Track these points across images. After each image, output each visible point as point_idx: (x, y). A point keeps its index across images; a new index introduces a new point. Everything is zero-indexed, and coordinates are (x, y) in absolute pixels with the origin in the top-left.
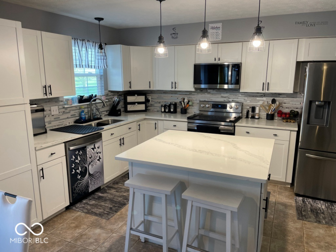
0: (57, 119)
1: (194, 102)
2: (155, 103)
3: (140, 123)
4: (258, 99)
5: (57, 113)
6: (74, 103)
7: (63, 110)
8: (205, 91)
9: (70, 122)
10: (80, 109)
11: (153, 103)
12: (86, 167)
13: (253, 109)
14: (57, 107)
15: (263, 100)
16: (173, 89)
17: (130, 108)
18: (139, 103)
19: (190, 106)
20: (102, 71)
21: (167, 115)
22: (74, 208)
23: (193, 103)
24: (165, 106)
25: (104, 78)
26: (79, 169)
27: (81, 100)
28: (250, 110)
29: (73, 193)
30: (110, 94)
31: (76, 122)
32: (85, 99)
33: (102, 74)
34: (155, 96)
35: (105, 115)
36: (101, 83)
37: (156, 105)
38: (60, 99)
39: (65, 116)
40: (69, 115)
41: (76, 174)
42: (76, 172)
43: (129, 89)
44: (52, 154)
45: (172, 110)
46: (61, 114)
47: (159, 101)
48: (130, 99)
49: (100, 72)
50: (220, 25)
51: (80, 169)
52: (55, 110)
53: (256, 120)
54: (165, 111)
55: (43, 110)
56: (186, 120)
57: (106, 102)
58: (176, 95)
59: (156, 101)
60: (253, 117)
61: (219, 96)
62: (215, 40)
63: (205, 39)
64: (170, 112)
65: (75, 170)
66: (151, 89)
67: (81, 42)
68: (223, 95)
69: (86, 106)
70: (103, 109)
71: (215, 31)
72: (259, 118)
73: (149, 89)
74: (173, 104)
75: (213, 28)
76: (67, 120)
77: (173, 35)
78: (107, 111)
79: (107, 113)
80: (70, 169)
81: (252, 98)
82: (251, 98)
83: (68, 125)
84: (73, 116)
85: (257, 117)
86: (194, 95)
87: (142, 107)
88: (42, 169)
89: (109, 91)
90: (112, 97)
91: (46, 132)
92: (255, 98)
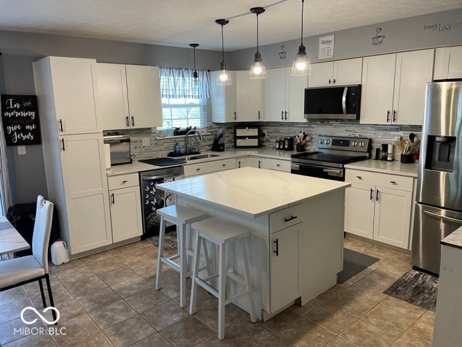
0: (148, 150)
1: (312, 136)
2: (271, 137)
3: (241, 160)
4: (392, 133)
5: (149, 144)
6: (167, 136)
7: (156, 142)
8: (327, 122)
9: (164, 154)
10: (175, 141)
11: (268, 138)
12: (162, 200)
13: (385, 147)
14: (148, 138)
15: (399, 136)
16: (284, 121)
17: (240, 143)
18: (250, 137)
19: (307, 141)
20: (205, 101)
21: (282, 152)
22: (149, 240)
23: (312, 138)
24: (280, 142)
25: (208, 109)
26: (153, 201)
27: (177, 132)
28: (381, 148)
29: (146, 224)
30: (214, 126)
31: (170, 155)
32: (181, 132)
33: (205, 104)
34: (271, 129)
35: (207, 150)
36: (204, 114)
37: (271, 140)
38: (153, 131)
39: (158, 148)
40: (162, 148)
41: (151, 205)
42: (150, 203)
43: (234, 121)
44: (124, 182)
45: (286, 147)
46: (153, 145)
47: (275, 135)
48: (240, 132)
49: (204, 102)
50: (331, 38)
51: (155, 201)
52: (146, 141)
53: (389, 163)
54: (279, 149)
55: (128, 141)
56: (290, 159)
57: (203, 136)
58: (293, 128)
59: (272, 135)
60: (385, 159)
61: (344, 129)
62: (326, 57)
63: (258, 63)
64: (284, 149)
65: (150, 201)
66: (262, 120)
67: (178, 71)
68: (348, 128)
69: (183, 139)
70: (205, 144)
71: (326, 46)
72: (393, 160)
73: (258, 120)
74: (287, 139)
75: (324, 42)
76: (160, 152)
77: (281, 55)
78: (209, 146)
79: (210, 148)
80: (143, 200)
81: (385, 132)
82: (382, 133)
83: (160, 157)
84: (167, 148)
85: (389, 159)
86: (313, 127)
87: (255, 142)
88: (113, 195)
89: (214, 123)
90: (217, 129)
91: (131, 162)
92: (388, 133)
